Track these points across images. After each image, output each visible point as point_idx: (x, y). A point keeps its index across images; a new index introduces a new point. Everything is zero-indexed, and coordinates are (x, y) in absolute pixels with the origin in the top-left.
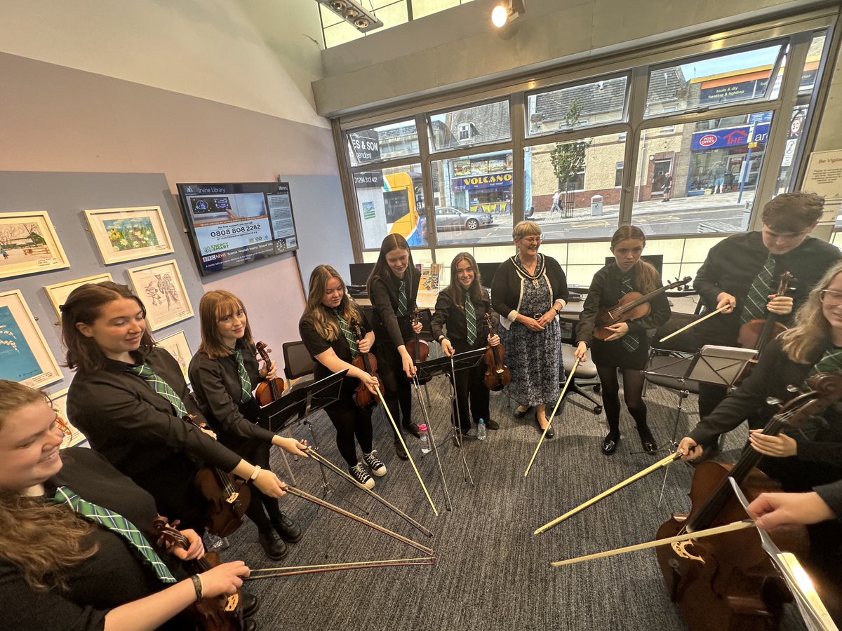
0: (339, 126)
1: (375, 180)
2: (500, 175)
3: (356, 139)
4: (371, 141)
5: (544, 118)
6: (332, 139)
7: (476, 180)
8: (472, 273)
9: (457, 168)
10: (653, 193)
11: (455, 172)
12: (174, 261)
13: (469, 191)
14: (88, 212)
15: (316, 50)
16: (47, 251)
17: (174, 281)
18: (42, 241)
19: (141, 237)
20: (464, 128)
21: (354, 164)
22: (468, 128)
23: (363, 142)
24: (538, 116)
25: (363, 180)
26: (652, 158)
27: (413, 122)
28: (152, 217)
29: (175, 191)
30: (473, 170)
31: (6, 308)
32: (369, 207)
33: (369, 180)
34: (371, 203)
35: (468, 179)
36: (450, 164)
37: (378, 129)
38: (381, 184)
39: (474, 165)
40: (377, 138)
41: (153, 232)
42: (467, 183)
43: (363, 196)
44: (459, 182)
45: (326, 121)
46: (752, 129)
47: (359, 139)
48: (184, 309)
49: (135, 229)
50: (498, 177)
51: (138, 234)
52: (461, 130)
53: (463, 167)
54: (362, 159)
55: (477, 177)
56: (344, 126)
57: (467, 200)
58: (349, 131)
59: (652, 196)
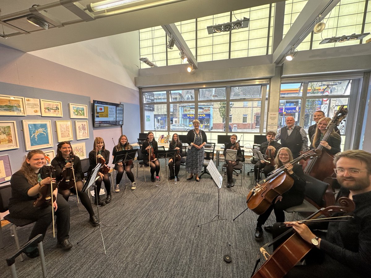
0: (141, 91)
1: (151, 109)
2: (201, 114)
3: (146, 95)
4: (151, 96)
5: (217, 96)
6: (139, 94)
7: (192, 115)
8: (177, 138)
9: (185, 110)
10: (256, 126)
11: (184, 111)
12: (87, 121)
13: (189, 119)
14: (70, 104)
15: (137, 69)
16: (59, 112)
17: (86, 127)
18: (58, 109)
19: (81, 113)
20: (188, 96)
21: (145, 102)
22: (190, 96)
23: (149, 96)
24: (215, 95)
25: (147, 108)
26: (255, 114)
27: (165, 92)
28: (85, 108)
29: (92, 102)
30: (191, 111)
31: (46, 124)
32: (148, 117)
33: (149, 108)
34: (149, 116)
35: (189, 114)
36: (182, 108)
37: (154, 93)
38: (153, 110)
39: (191, 110)
40: (154, 95)
41: (84, 112)
42: (188, 116)
43: (146, 113)
44: (185, 115)
45: (137, 88)
46: (284, 108)
47: (148, 95)
48: (87, 136)
49: (80, 110)
50: (200, 115)
51: (80, 112)
52: (187, 97)
53: (187, 110)
54: (148, 101)
55: (192, 114)
56: (143, 91)
57: (188, 122)
58: (144, 92)
59: (256, 127)
